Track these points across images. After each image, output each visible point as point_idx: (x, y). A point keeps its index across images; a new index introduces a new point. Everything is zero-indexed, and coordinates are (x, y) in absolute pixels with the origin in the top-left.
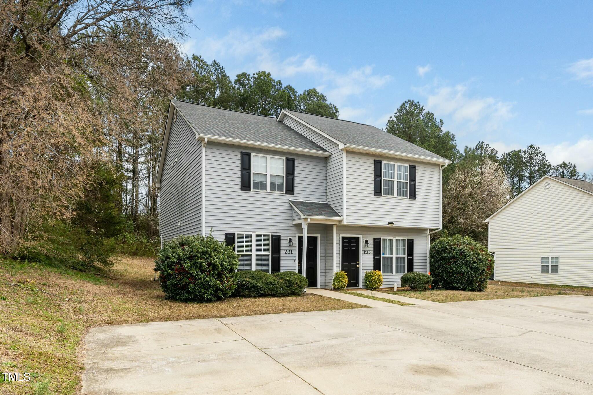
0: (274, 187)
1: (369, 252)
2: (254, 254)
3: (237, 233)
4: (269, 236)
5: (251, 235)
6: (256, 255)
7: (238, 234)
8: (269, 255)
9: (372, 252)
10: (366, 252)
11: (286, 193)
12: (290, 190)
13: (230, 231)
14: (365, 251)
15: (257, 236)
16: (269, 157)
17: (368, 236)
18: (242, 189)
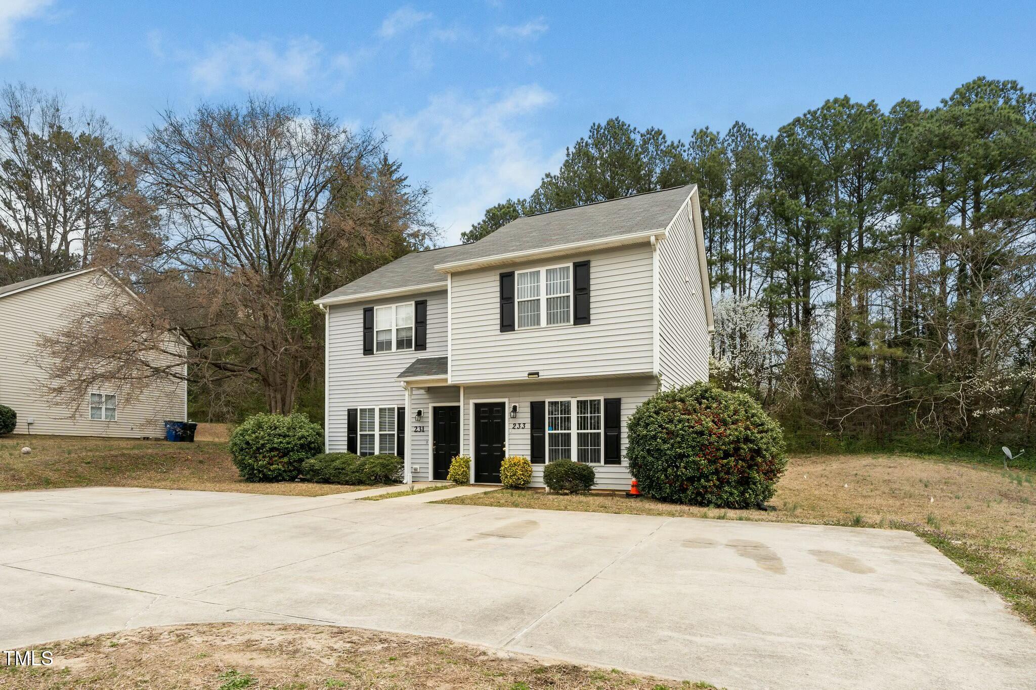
0: (401, 344)
1: (522, 426)
2: (377, 433)
3: (359, 408)
4: (394, 408)
5: (374, 409)
6: (380, 435)
7: (361, 410)
8: (394, 435)
9: (528, 426)
10: (517, 426)
11: (415, 350)
12: (421, 345)
13: (352, 406)
14: (515, 424)
15: (381, 410)
16: (394, 306)
17: (521, 399)
18: (365, 354)
